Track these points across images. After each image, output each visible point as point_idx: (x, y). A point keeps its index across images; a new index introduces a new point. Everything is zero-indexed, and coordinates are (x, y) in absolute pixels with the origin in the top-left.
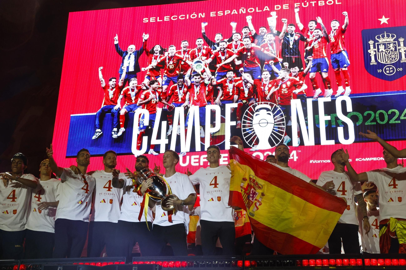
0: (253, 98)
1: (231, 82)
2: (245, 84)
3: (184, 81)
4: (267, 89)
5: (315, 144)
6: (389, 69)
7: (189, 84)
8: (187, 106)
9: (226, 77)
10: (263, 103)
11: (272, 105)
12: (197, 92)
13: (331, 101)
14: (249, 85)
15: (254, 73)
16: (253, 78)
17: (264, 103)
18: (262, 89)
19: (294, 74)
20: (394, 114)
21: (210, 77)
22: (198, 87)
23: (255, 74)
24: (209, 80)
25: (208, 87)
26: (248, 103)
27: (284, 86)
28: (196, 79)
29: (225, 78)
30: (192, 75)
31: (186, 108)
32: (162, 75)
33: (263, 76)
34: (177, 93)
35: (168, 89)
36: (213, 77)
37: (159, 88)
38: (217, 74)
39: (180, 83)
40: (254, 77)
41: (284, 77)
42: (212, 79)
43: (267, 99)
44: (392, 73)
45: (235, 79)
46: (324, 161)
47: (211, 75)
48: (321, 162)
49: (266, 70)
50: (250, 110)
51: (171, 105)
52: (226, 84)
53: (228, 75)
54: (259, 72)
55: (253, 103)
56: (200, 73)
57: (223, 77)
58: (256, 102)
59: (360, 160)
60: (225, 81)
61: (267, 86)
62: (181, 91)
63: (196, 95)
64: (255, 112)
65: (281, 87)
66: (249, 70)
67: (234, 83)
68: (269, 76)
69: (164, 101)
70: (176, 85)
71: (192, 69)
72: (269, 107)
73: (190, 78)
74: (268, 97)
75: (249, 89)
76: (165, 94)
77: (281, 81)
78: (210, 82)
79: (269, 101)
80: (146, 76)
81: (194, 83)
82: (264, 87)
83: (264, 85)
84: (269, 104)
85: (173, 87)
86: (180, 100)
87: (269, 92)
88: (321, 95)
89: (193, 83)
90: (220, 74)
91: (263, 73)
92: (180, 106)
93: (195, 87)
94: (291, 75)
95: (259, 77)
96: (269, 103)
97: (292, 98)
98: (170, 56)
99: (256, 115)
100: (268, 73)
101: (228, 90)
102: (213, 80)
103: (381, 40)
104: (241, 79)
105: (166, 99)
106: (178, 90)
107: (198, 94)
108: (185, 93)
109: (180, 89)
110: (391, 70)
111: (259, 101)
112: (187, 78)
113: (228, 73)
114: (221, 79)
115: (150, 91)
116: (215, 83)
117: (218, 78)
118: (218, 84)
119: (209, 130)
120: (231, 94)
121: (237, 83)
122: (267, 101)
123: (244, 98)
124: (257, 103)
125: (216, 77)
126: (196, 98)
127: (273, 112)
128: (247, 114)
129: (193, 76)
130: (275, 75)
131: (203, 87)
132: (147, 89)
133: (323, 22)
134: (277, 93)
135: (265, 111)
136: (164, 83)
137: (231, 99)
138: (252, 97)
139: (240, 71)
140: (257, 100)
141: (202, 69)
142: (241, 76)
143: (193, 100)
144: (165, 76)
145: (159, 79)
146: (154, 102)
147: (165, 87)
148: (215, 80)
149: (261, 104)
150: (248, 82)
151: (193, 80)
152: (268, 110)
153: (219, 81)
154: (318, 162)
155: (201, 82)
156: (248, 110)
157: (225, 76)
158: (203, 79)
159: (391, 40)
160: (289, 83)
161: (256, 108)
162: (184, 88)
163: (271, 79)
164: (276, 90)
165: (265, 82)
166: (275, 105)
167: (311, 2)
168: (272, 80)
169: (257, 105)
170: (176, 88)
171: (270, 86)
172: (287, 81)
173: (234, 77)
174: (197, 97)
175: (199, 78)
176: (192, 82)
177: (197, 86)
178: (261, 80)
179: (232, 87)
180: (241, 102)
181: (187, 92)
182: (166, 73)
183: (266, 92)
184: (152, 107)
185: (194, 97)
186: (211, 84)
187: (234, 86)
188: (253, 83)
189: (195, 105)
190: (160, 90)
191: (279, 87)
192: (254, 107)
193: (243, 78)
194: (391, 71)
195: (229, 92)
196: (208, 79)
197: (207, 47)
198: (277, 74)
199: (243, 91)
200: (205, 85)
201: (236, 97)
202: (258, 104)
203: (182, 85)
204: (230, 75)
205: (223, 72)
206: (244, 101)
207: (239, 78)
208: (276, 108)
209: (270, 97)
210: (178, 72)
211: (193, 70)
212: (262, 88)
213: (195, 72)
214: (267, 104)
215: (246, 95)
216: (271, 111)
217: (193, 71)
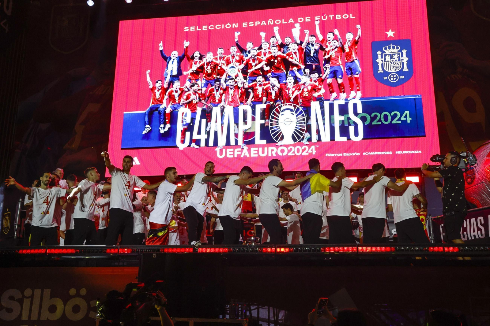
0: (279, 100)
1: (260, 85)
2: (273, 88)
3: (220, 84)
4: (291, 92)
5: (331, 140)
6: (393, 76)
7: (225, 87)
8: (223, 106)
9: (256, 81)
10: (287, 105)
11: (295, 106)
12: (232, 94)
13: (344, 103)
14: (276, 89)
15: (281, 78)
16: (279, 83)
17: (289, 105)
18: (287, 92)
19: (313, 80)
20: (396, 115)
21: (242, 81)
22: (232, 89)
23: (281, 79)
24: (242, 84)
25: (241, 89)
26: (275, 104)
27: (305, 90)
28: (230, 82)
29: (255, 82)
30: (227, 79)
31: (222, 108)
33: (288, 81)
34: (214, 95)
35: (206, 91)
36: (245, 81)
37: (199, 90)
38: (248, 79)
39: (217, 86)
40: (280, 81)
41: (306, 82)
42: (244, 83)
43: (291, 101)
44: (396, 80)
45: (263, 83)
46: (337, 155)
47: (243, 79)
48: (334, 155)
49: (290, 75)
50: (277, 110)
51: (210, 105)
52: (257, 88)
53: (257, 80)
54: (284, 77)
55: (279, 105)
56: (234, 77)
57: (253, 81)
58: (282, 103)
59: (367, 154)
60: (256, 85)
61: (291, 89)
62: (218, 93)
63: (230, 97)
64: (280, 112)
65: (303, 91)
66: (276, 76)
67: (263, 87)
68: (293, 81)
69: (203, 101)
70: (213, 87)
71: (227, 73)
72: (293, 108)
73: (225, 82)
74: (292, 100)
75: (276, 92)
76: (204, 95)
77: (303, 86)
78: (242, 85)
79: (292, 102)
80: (188, 79)
81: (229, 86)
82: (289, 91)
83: (289, 89)
84: (292, 105)
85: (211, 89)
86: (217, 101)
87: (292, 95)
88: (336, 99)
89: (228, 86)
90: (251, 79)
91: (288, 78)
92: (217, 106)
93: (230, 89)
94: (311, 80)
95: (285, 81)
96: (293, 104)
97: (312, 100)
98: (208, 62)
99: (282, 115)
100: (292, 78)
101: (258, 93)
102: (245, 84)
103: (388, 51)
104: (269, 83)
105: (204, 99)
106: (215, 92)
107: (232, 95)
108: (221, 95)
109: (217, 91)
110: (395, 77)
111: (284, 103)
112: (222, 81)
113: (258, 77)
114: (252, 82)
115: (191, 92)
116: (246, 86)
117: (249, 82)
118: (250, 88)
119: (242, 127)
120: (260, 96)
121: (265, 87)
122: (291, 102)
123: (271, 100)
124: (282, 105)
125: (247, 80)
126: (230, 99)
127: (296, 112)
128: (274, 114)
129: (228, 80)
130: (298, 80)
131: (237, 90)
132: (189, 90)
133: (340, 34)
134: (299, 96)
135: (289, 111)
136: (203, 85)
137: (260, 100)
138: (278, 99)
139: (268, 77)
140: (283, 101)
141: (236, 74)
142: (269, 80)
143: (229, 101)
144: (204, 79)
145: (199, 82)
146: (194, 102)
147: (204, 89)
148: (247, 83)
149: (286, 105)
150: (275, 86)
151: (228, 83)
152: (292, 110)
153: (250, 85)
154: (332, 156)
155: (235, 85)
156: (275, 110)
157: (255, 80)
158: (236, 82)
159: (396, 51)
160: (309, 88)
161: (282, 109)
162: (220, 90)
163: (294, 83)
164: (298, 93)
165: (289, 86)
166: (298, 106)
167: (329, 16)
168: (295, 85)
169: (282, 106)
170: (213, 90)
171: (294, 89)
172: (309, 85)
173: (263, 81)
174: (232, 98)
175: (233, 82)
176: (227, 85)
177: (231, 89)
178: (286, 84)
179: (261, 90)
180: (269, 104)
181: (223, 94)
182: (205, 77)
183: (291, 95)
184: (193, 107)
185: (229, 98)
186: (243, 87)
187: (263, 89)
188: (279, 87)
189: (230, 105)
190: (200, 92)
191: (301, 91)
192: (280, 108)
193: (270, 83)
194: (395, 79)
195: (259, 95)
196: (241, 82)
197: (240, 54)
198: (300, 79)
199: (271, 94)
200: (239, 88)
201: (265, 99)
202: (284, 105)
203: (219, 87)
204: (260, 79)
205: (254, 77)
206: (272, 103)
207: (267, 82)
208: (298, 109)
209: (294, 99)
210: (215, 76)
211: (228, 74)
212: (287, 91)
213: (229, 76)
214: (291, 105)
215: (273, 98)
216: (295, 111)
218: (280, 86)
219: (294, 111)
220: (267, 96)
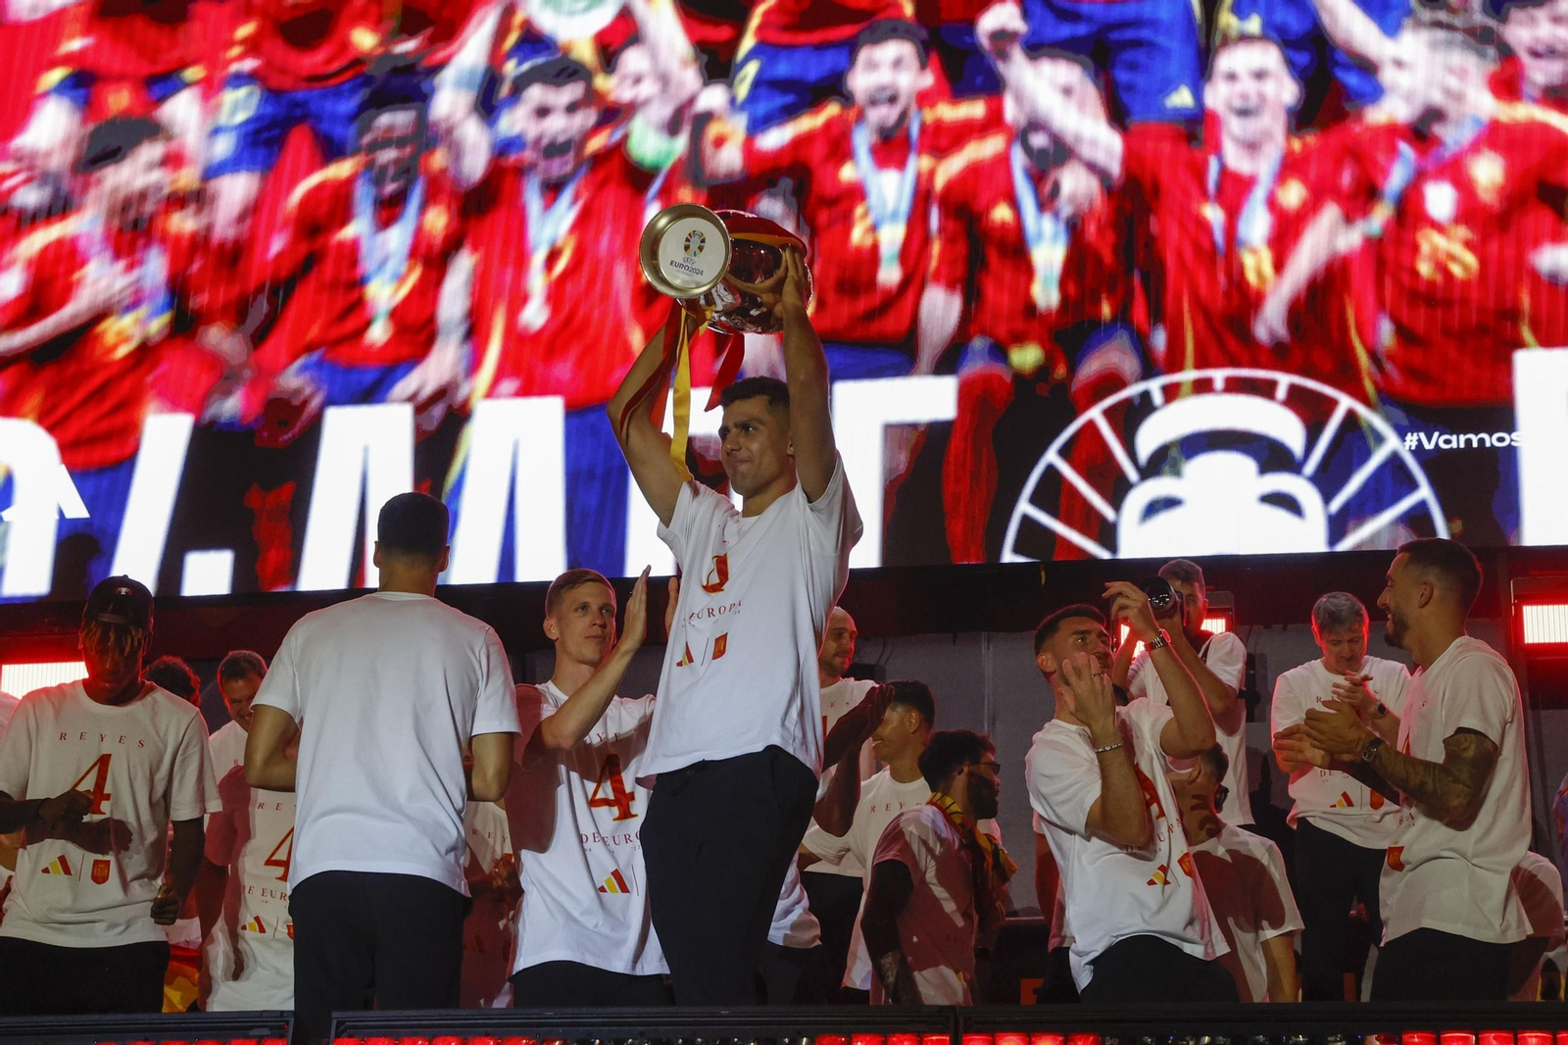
0: (1122, 317)
1: (891, 149)
2: (1037, 178)
3: (427, 136)
4: (1256, 225)
7: (475, 164)
8: (442, 393)
9: (847, 99)
10: (1219, 384)
11: (1311, 410)
12: (553, 256)
14: (1075, 184)
15: (1129, 55)
16: (1117, 114)
17: (1234, 386)
18: (1204, 226)
19: (1540, 73)
21: (684, 95)
22: (567, 196)
23: (1133, 67)
24: (672, 127)
25: (666, 193)
26: (1061, 371)
27: (1440, 199)
28: (543, 112)
29: (832, 110)
30: (511, 68)
31: (438, 411)
32: (212, 59)
33: (1217, 96)
34: (352, 250)
36: (713, 98)
37: (178, 201)
38: (751, 69)
39: (387, 155)
40: (1125, 97)
42: (707, 117)
43: (1261, 332)
45: (929, 116)
47: (689, 78)
49: (1254, 25)
50: (1088, 453)
51: (293, 379)
52: (847, 173)
53: (861, 81)
54: (1178, 51)
55: (1112, 381)
56: (585, 52)
57: (805, 95)
58: (1148, 371)
60: (838, 144)
61: (1259, 195)
62: (398, 238)
63: (537, 282)
64: (1132, 474)
65: (1410, 212)
66: (1082, 29)
67: (919, 163)
68: (1285, 91)
69: (218, 337)
70: (341, 170)
71: (509, 12)
72: (1288, 430)
73: (487, 105)
74: (1271, 320)
75: (1075, 229)
77: (1405, 149)
78: (681, 144)
79: (1279, 356)
80: (55, 76)
81: (528, 155)
82: (1233, 213)
83: (1234, 190)
84: (1281, 393)
85: (320, 187)
86: (378, 333)
87: (1279, 266)
89: (512, 158)
90: (783, 69)
91: (1229, 60)
92: (372, 393)
93: (533, 200)
94: (1507, 85)
95: (1182, 98)
96: (1284, 380)
97: (1527, 334)
99: (1153, 508)
100: (1269, 57)
101: (858, 235)
102: (713, 130)
104: (994, 122)
105: (236, 314)
106: (358, 228)
107: (561, 265)
108: (432, 260)
109: (388, 211)
111: (1174, 363)
112: (450, 100)
113: (865, 54)
114: (789, 113)
115: (85, 224)
116: (729, 159)
117: (762, 108)
118: (762, 174)
120: (889, 274)
121: (952, 166)
123: (1028, 321)
124: (1155, 386)
125: (743, 90)
126: (535, 315)
127: (1328, 481)
128: (1052, 495)
129: (520, 86)
130: (1352, 80)
131: (612, 198)
132: (59, 208)
135: (1239, 466)
136: (224, 147)
137: (892, 323)
138: (1106, 310)
139: (984, 42)
140: (1160, 340)
141: (604, 17)
142: (992, 87)
143: (513, 334)
144: (239, 80)
145: (182, 110)
147: (236, 190)
148: (736, 127)
149: (1203, 387)
150: (1062, 151)
151: (515, 121)
152: (1270, 455)
153: (775, 139)
155: (596, 144)
156: (1063, 453)
157: (834, 86)
158: (614, 114)
160: (1488, 172)
161: (1151, 436)
162: (428, 201)
163: (1300, 119)
164: (1351, 240)
165: (1235, 159)
166: (1345, 402)
168: (1311, 139)
169: (1158, 398)
170: (336, 204)
171: (1293, 195)
172: (1475, 147)
173: (924, 99)
174: (555, 295)
175: (572, 108)
176: (503, 149)
177: (552, 190)
178: (1199, 127)
179: (905, 206)
180: (997, 368)
181: (452, 244)
182: (252, 46)
183: (1256, 262)
184: (100, 392)
185: (519, 300)
186: (692, 165)
187: (922, 196)
188: (1115, 168)
189: (529, 388)
190: (183, 223)
191: (1380, 217)
192: (1130, 418)
193: (1011, 111)
195: (873, 255)
196: (662, 111)
198: (1367, 68)
199: (1015, 247)
200: (637, 178)
201: (940, 309)
202: (1171, 393)
203: (407, 171)
204: (883, 76)
205: (821, 47)
206: (1027, 356)
207: (975, 109)
208: (1353, 442)
209: (1299, 310)
210: (364, 39)
211: (518, 19)
212: (1213, 214)
213: (533, 41)
214: (1266, 390)
215: (1046, 293)
216: (1310, 467)
217: (512, 39)
218: (1130, 158)
219: (1293, 465)
220: (968, 283)
